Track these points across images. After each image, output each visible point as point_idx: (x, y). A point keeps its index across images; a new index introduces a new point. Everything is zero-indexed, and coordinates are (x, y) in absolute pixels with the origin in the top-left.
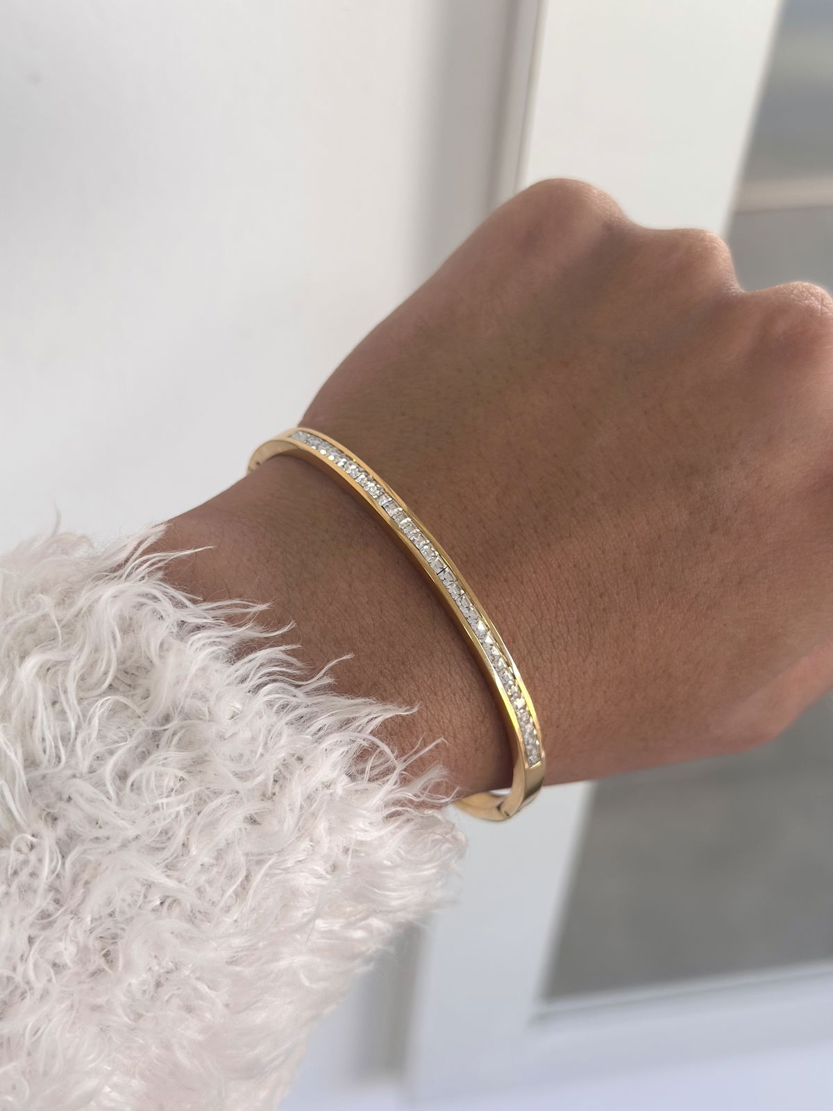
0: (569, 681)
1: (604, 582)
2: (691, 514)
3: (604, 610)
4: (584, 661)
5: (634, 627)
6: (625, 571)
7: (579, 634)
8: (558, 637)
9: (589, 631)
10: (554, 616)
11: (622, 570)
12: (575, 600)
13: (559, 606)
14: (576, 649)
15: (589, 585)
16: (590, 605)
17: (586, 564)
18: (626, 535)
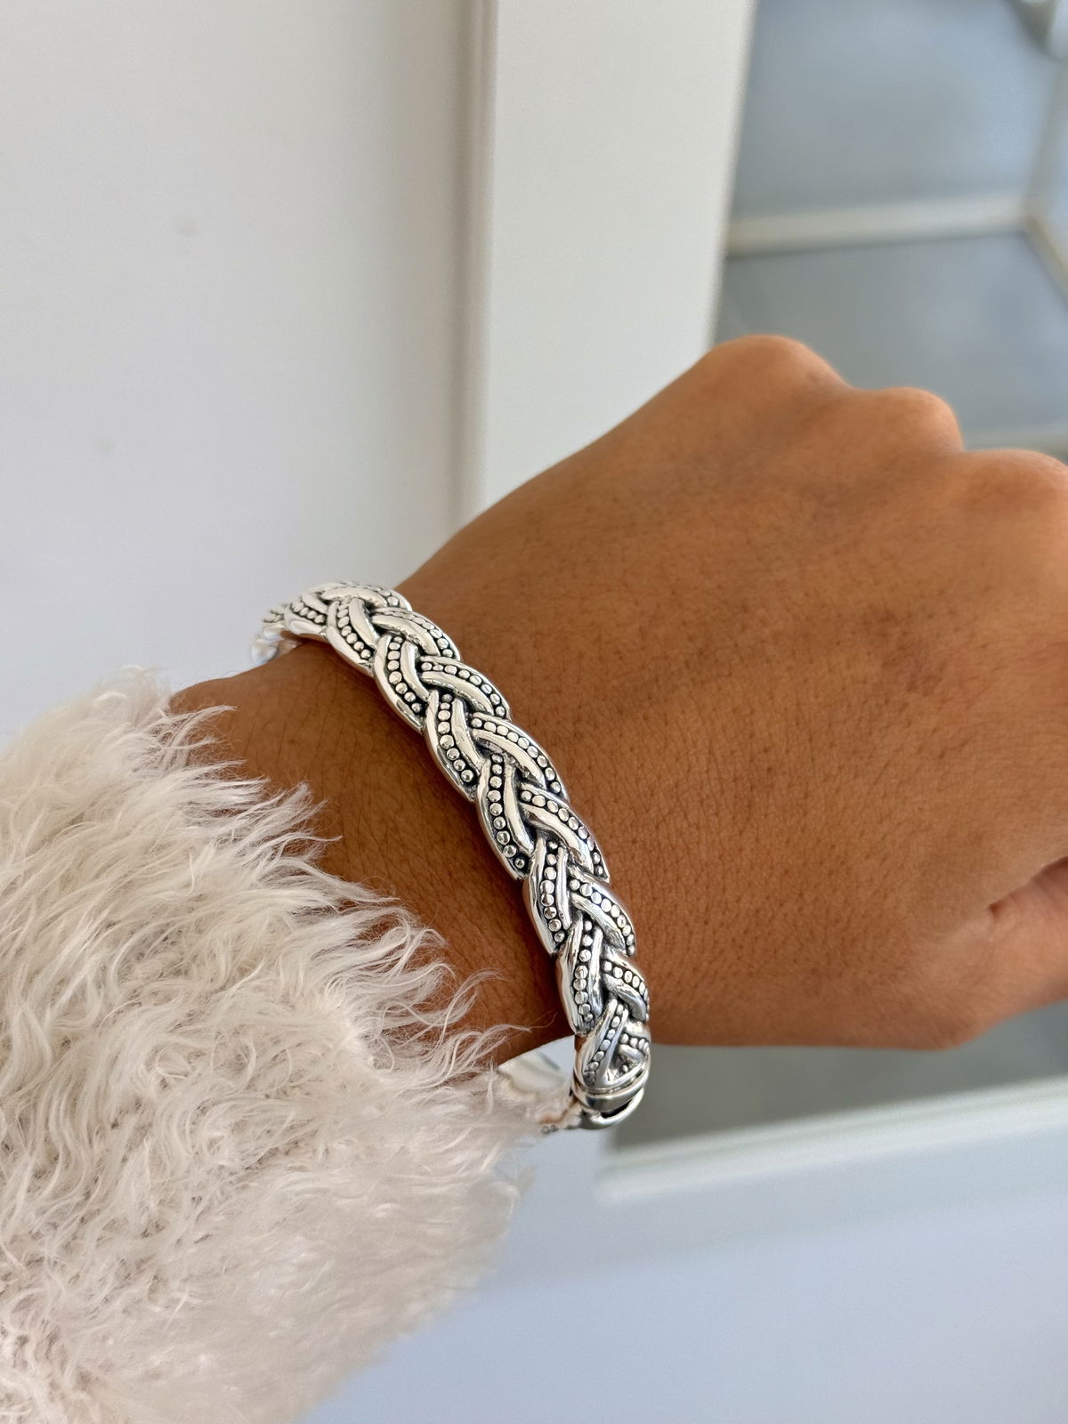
1: (770, 735)
3: (769, 769)
9: (748, 794)
12: (732, 752)
15: (752, 735)
16: (752, 761)
17: (748, 711)
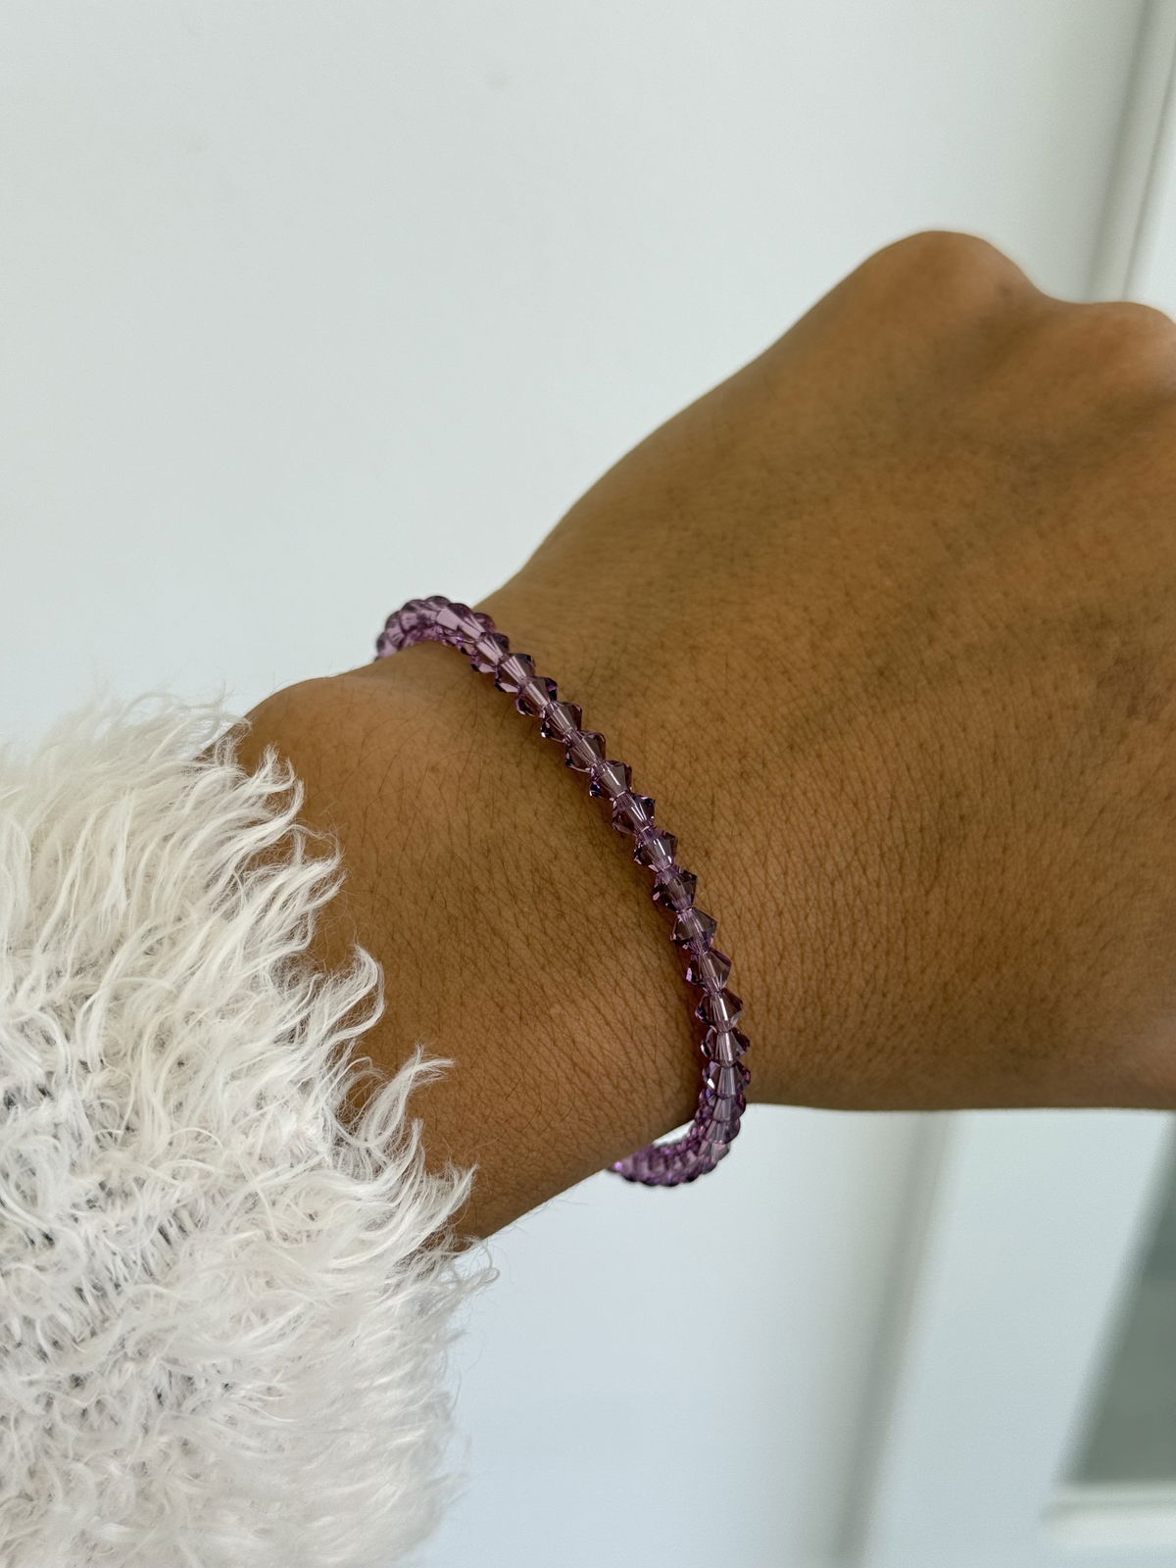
0: (903, 921)
2: (1099, 684)
4: (927, 893)
5: (1005, 850)
6: (995, 761)
7: (922, 850)
8: (890, 849)
9: (937, 847)
10: (887, 816)
11: (991, 760)
13: (894, 803)
14: (915, 874)
15: (941, 777)
16: (940, 807)
17: (937, 746)
18: (999, 706)
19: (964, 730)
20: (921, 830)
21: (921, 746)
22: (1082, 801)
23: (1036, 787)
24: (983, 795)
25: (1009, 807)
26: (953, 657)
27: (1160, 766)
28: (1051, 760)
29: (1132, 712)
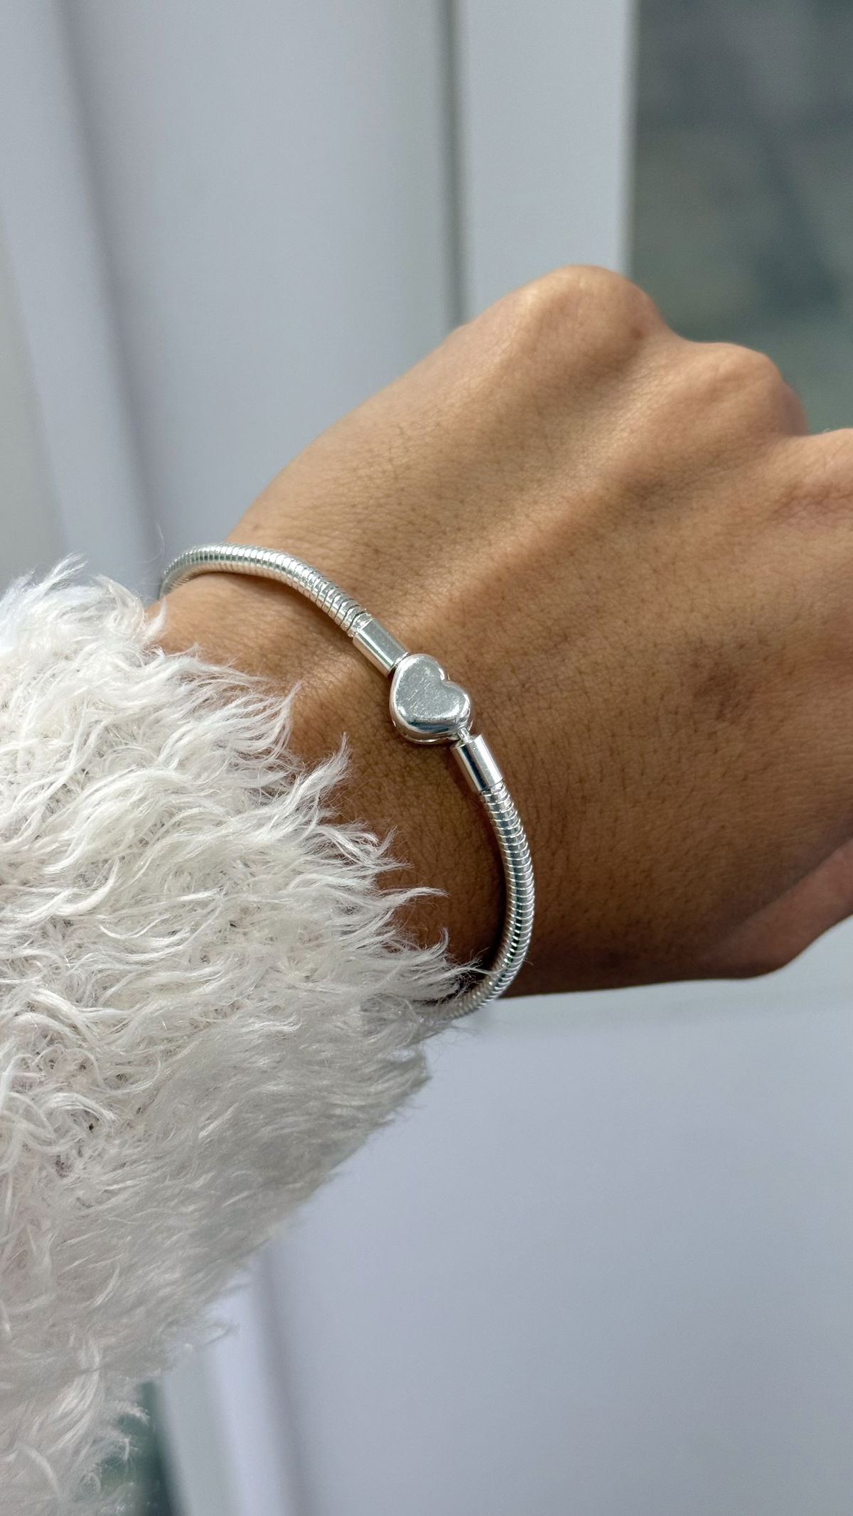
19: (589, 730)
20: (551, 807)
21: (553, 743)
22: (677, 783)
23: (642, 774)
24: (601, 781)
25: (622, 788)
26: (580, 673)
27: (739, 756)
28: (655, 751)
29: (720, 716)
